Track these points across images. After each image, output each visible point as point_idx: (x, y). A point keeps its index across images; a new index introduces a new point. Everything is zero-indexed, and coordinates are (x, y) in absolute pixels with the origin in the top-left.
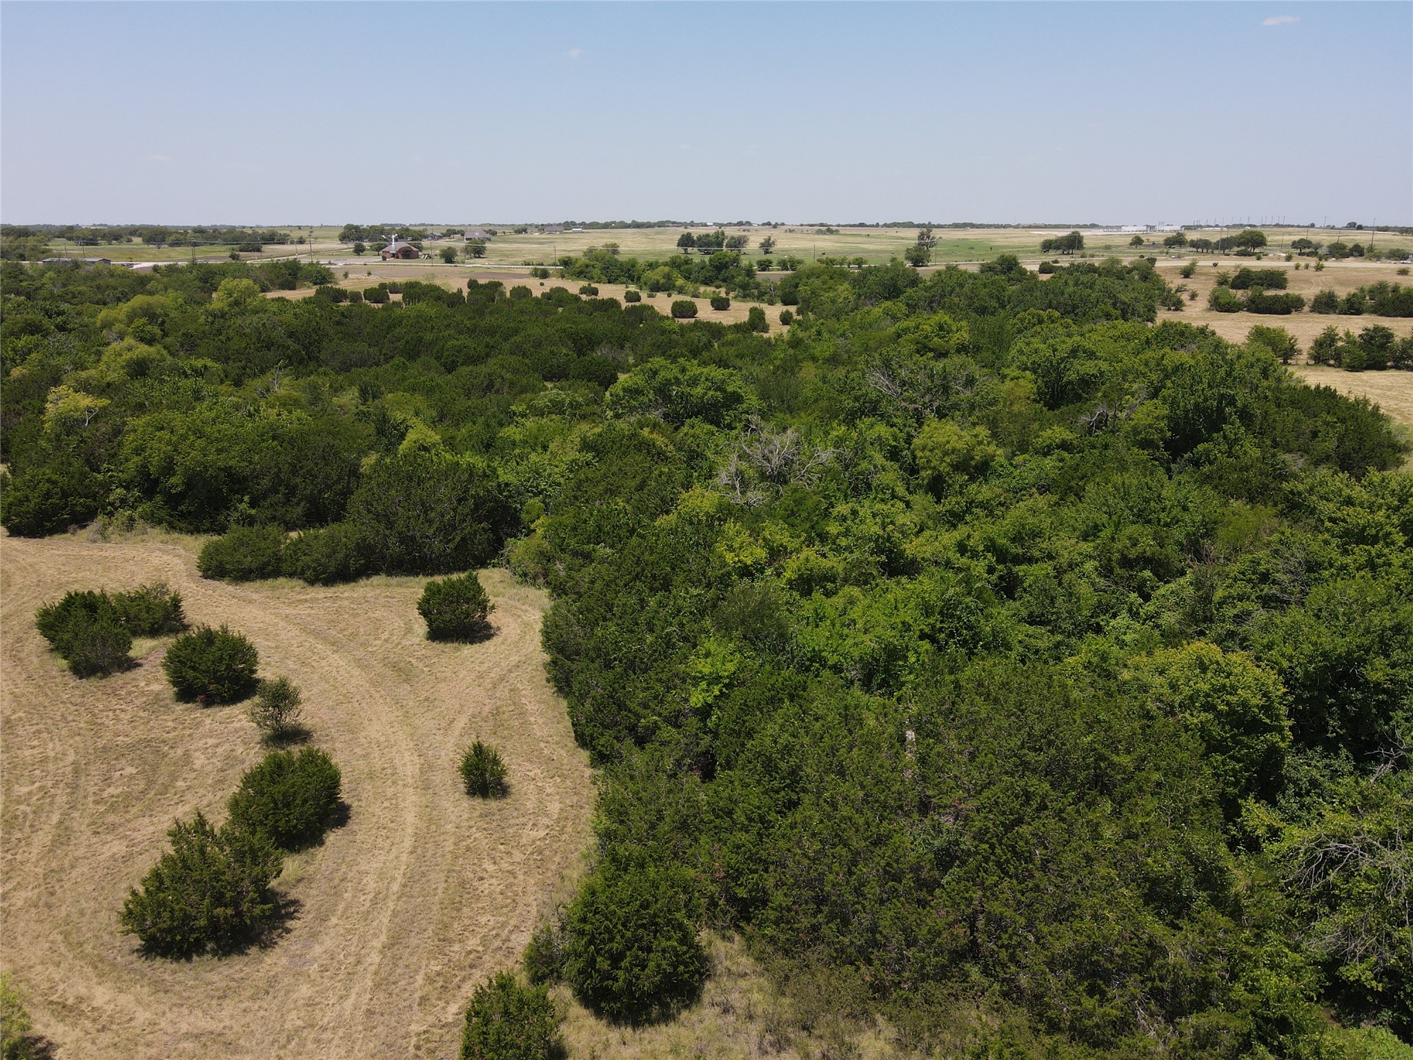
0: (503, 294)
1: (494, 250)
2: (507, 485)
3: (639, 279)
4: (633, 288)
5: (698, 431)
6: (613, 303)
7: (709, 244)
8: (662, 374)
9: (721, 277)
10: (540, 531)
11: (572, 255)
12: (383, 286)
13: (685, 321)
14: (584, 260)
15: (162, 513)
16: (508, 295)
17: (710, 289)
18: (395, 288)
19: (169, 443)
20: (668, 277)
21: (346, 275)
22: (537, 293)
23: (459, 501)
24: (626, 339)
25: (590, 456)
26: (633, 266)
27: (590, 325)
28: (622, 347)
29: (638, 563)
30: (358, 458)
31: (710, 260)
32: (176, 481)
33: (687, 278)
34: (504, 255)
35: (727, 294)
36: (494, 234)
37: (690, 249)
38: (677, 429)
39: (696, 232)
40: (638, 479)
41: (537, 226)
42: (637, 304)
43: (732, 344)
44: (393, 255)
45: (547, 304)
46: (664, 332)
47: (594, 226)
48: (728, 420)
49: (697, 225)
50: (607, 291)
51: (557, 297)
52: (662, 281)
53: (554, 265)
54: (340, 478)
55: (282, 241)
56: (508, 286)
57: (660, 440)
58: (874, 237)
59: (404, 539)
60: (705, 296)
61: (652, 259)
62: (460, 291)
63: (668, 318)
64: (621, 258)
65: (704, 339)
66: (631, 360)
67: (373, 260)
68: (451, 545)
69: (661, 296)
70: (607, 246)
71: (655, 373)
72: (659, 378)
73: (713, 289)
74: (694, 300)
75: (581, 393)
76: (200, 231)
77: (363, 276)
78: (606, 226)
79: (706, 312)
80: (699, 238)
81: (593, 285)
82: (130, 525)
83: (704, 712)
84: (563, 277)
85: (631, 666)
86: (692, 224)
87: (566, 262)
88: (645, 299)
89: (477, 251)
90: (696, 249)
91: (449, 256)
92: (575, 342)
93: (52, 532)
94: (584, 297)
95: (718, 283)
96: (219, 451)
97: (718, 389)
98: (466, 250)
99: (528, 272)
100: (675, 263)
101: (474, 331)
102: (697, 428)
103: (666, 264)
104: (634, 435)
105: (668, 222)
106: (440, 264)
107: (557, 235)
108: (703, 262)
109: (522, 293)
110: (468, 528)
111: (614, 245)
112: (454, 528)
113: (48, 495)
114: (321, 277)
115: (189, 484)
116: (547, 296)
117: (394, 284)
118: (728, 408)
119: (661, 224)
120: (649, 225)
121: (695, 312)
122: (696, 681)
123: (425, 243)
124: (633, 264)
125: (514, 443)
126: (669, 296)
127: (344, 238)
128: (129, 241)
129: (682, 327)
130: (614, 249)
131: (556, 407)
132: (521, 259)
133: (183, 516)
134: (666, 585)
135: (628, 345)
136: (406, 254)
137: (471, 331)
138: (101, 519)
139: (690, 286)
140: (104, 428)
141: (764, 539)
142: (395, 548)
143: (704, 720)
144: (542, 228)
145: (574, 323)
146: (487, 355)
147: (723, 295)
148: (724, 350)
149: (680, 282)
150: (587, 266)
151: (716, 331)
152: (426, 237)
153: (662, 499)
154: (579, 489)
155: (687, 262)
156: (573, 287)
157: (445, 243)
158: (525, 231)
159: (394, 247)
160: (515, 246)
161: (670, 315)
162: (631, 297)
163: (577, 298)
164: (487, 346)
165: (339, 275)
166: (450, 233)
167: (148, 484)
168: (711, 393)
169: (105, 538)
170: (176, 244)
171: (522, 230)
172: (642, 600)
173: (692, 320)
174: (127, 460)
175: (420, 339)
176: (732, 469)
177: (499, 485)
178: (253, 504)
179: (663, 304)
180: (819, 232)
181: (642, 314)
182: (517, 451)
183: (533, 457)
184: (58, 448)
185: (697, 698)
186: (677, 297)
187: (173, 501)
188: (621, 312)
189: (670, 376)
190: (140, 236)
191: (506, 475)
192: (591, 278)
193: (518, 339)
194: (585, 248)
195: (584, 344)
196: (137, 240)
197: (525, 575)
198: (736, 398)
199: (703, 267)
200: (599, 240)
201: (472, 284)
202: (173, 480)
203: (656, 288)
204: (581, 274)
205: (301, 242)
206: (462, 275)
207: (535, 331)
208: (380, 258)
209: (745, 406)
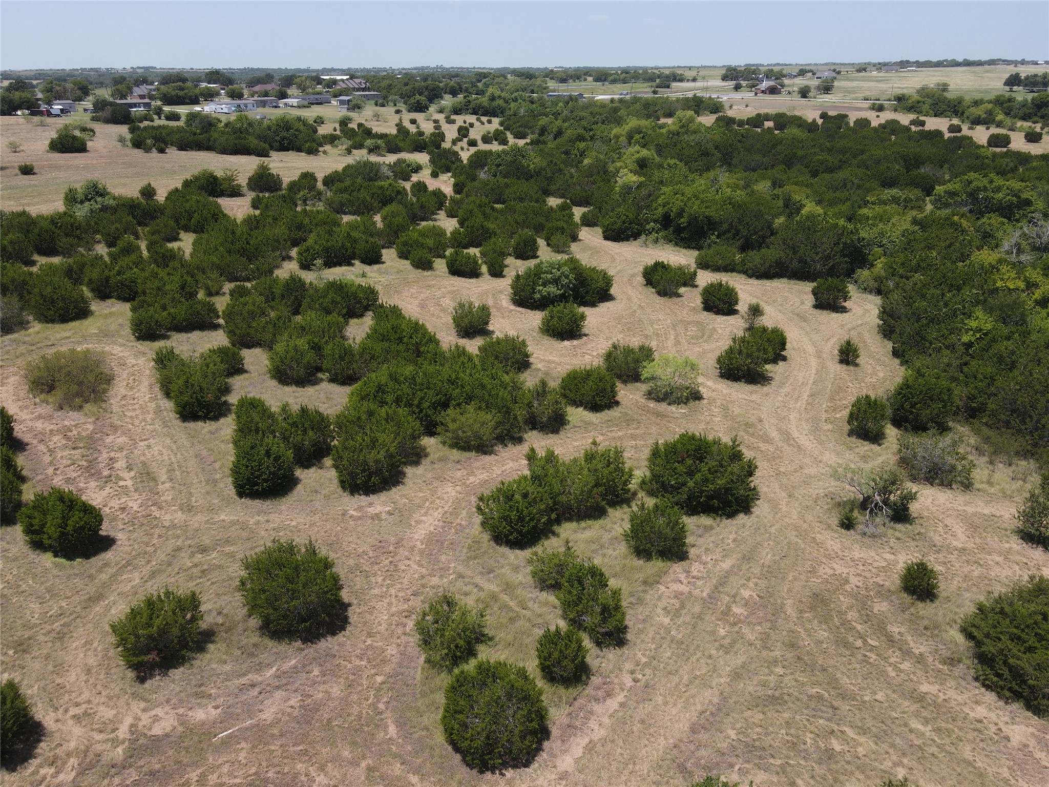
0: (848, 123)
1: (839, 88)
2: (863, 239)
3: (963, 113)
4: (956, 121)
5: (993, 221)
6: (938, 134)
7: (1035, 84)
8: (975, 184)
9: (1039, 114)
10: (880, 266)
11: (905, 91)
12: (759, 115)
13: (998, 150)
14: (916, 97)
15: (672, 237)
16: (852, 124)
17: (1026, 124)
18: (767, 117)
19: (682, 201)
20: (990, 113)
21: (731, 107)
22: (875, 123)
23: (835, 245)
24: (945, 161)
25: (917, 228)
26: (960, 103)
27: (918, 149)
28: (942, 167)
29: (944, 277)
30: (773, 219)
31: (1033, 99)
32: (683, 221)
33: (1007, 114)
34: (847, 91)
35: (1042, 129)
36: (839, 73)
37: (1015, 88)
38: (978, 218)
39: (1024, 72)
40: (948, 242)
41: (874, 65)
42: (958, 135)
43: (1034, 169)
44: (762, 92)
45: (883, 133)
46: (978, 157)
47: (927, 64)
48: (1017, 216)
49: (1028, 63)
50: (933, 123)
51: (892, 127)
52: (984, 116)
53: (889, 100)
54: (762, 229)
55: (681, 80)
56: (852, 118)
57: (965, 223)
59: (800, 261)
60: (1021, 129)
61: (978, 96)
62: (814, 120)
63: (983, 147)
64: (949, 95)
65: (1012, 165)
66: (947, 177)
67: (748, 95)
68: (827, 267)
69: (980, 129)
70: (938, 85)
71: (970, 182)
72: (972, 186)
73: (1029, 124)
74: (1010, 133)
75: (913, 193)
76: (626, 71)
77: (742, 108)
78: (939, 64)
79: (1018, 143)
80: (1027, 78)
81: (921, 118)
82: (656, 241)
83: (969, 345)
84: (896, 110)
85: (932, 321)
86: (1023, 62)
87: (900, 99)
88: (965, 131)
89: (827, 88)
90: (1021, 88)
91: (804, 93)
92: (905, 161)
93: (623, 240)
94: (913, 128)
95: (1036, 119)
96: (706, 207)
97: (1015, 195)
98: (818, 88)
99: (867, 106)
100: (1000, 102)
101: (831, 150)
102: (994, 220)
103: (990, 102)
104: (948, 219)
105: (1000, 60)
106: (797, 99)
107: (893, 74)
108: (1026, 100)
109: (863, 123)
110: (838, 259)
111: (945, 85)
112: (830, 258)
113: (624, 222)
114: (715, 108)
115: (689, 223)
116: (883, 126)
117: (767, 114)
118: (1019, 208)
119: (992, 62)
120: (979, 63)
121: (1009, 143)
122: (967, 331)
123: (786, 81)
124: (960, 101)
125: (868, 218)
126: (988, 128)
127: (725, 78)
128: (585, 80)
129: (995, 155)
130: (944, 88)
131: (895, 200)
132: (861, 95)
133: (682, 239)
134: (959, 289)
135: (946, 166)
136: (773, 91)
137: (830, 150)
138: (643, 237)
139: (1008, 121)
140: (644, 192)
141: (1025, 277)
142: (795, 264)
143: (967, 349)
144: (881, 66)
145: (906, 147)
146: (840, 167)
147: (1038, 130)
148: (1027, 173)
149: (1000, 117)
150: (918, 102)
151: (1023, 158)
152: (785, 76)
153: (962, 254)
154: (908, 244)
155: (1010, 100)
156: (905, 119)
157: (800, 82)
158: (865, 70)
159: (765, 85)
160: (855, 84)
161: (986, 145)
162: (952, 129)
163: (907, 129)
164: (840, 161)
165: (727, 107)
166: (802, 73)
167: (666, 222)
168: (1009, 197)
169: (647, 246)
170: (614, 81)
171: (862, 68)
172: (943, 294)
173: (1005, 150)
174: (656, 209)
175: (795, 155)
176: (1013, 241)
177: (859, 239)
178: (718, 237)
179: (981, 135)
181: (962, 143)
182: (870, 222)
183: (881, 225)
184: (624, 201)
185: (965, 339)
186: (994, 130)
187: (679, 230)
188: (944, 141)
189: (980, 185)
190: (590, 76)
191: (863, 234)
192: (920, 112)
193: (864, 157)
194: (919, 86)
195: (913, 163)
196: (590, 79)
197: (865, 289)
198: (1028, 203)
199: (1024, 104)
200: (930, 79)
201: (824, 116)
202: (682, 220)
203: (977, 122)
204: (911, 109)
205: (694, 80)
206: (815, 108)
207: (877, 152)
208: (753, 94)
209: (1032, 208)
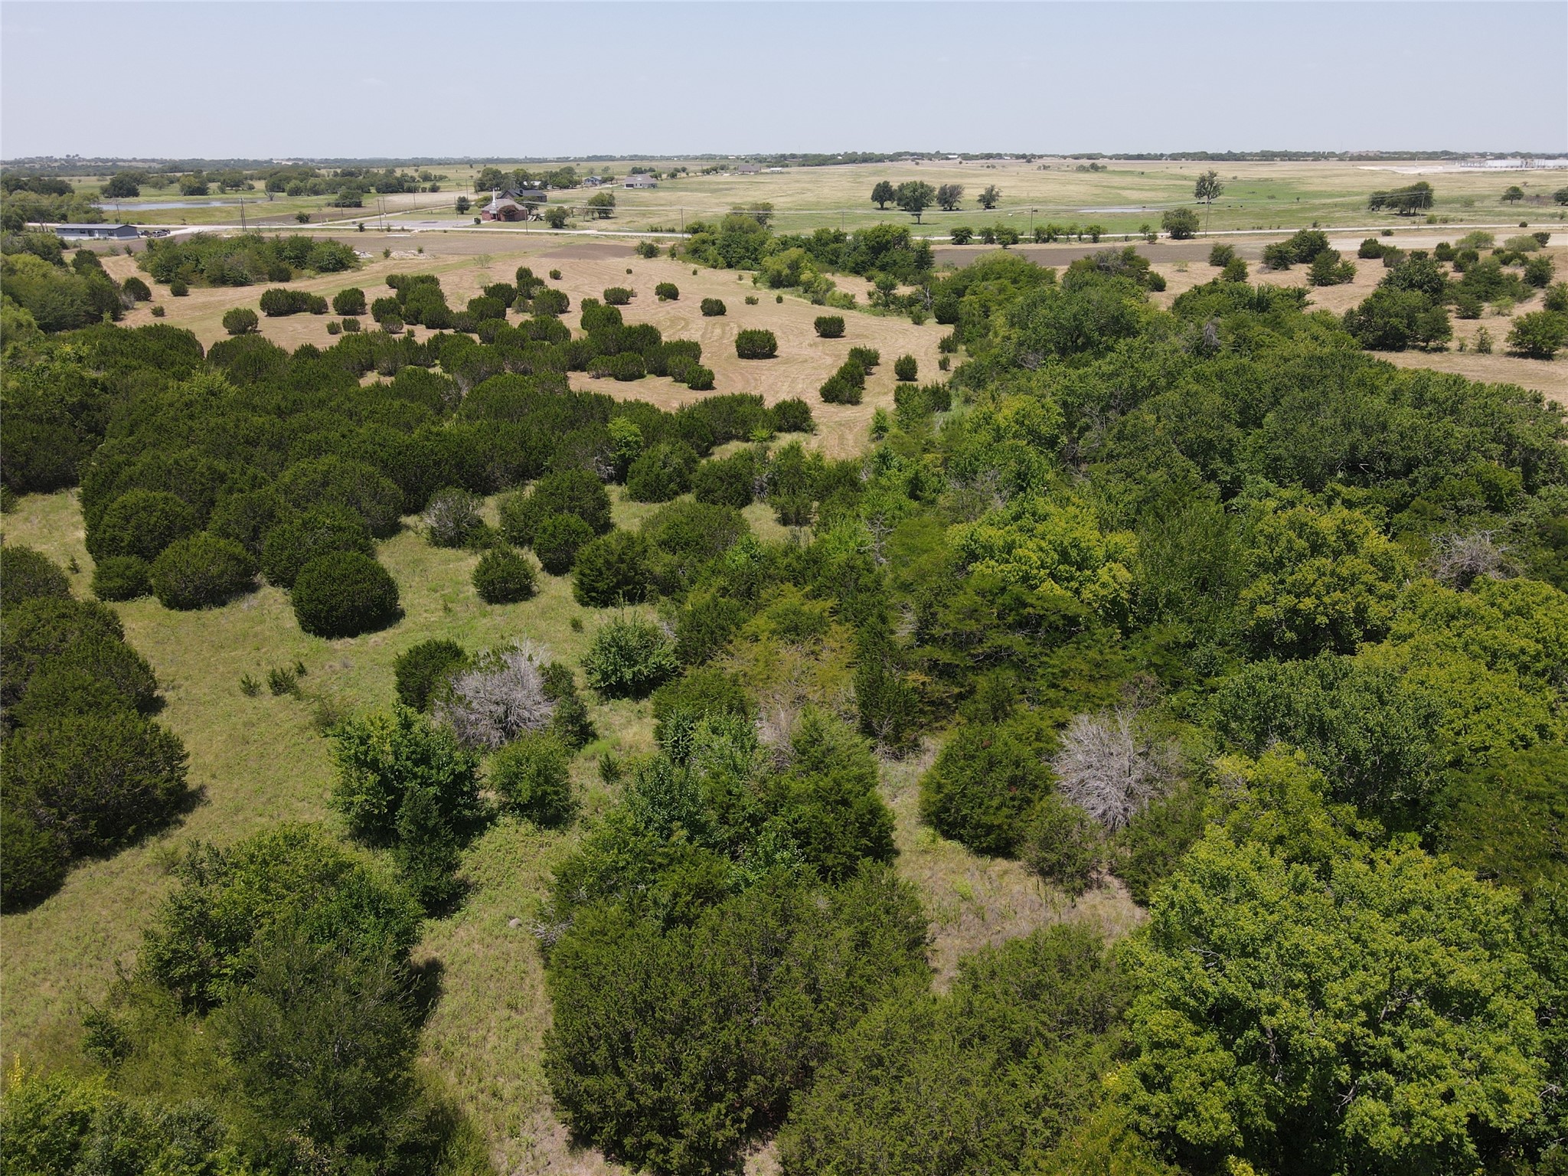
20: (794, 266)
21: (388, 254)
26: (762, 245)
37: (886, 203)
44: (494, 217)
58: (1149, 176)
67: (465, 223)
77: (411, 254)
79: (802, 343)
87: (696, 231)
89: (603, 210)
90: (895, 203)
91: (556, 220)
98: (586, 210)
103: (801, 244)
106: (540, 232)
121: (774, 348)
136: (512, 214)
139: (822, 282)
149: (807, 274)
159: (495, 205)
162: (708, 308)
165: (378, 253)
180: (1082, 169)
199: (854, 248)
208: (473, 221)
